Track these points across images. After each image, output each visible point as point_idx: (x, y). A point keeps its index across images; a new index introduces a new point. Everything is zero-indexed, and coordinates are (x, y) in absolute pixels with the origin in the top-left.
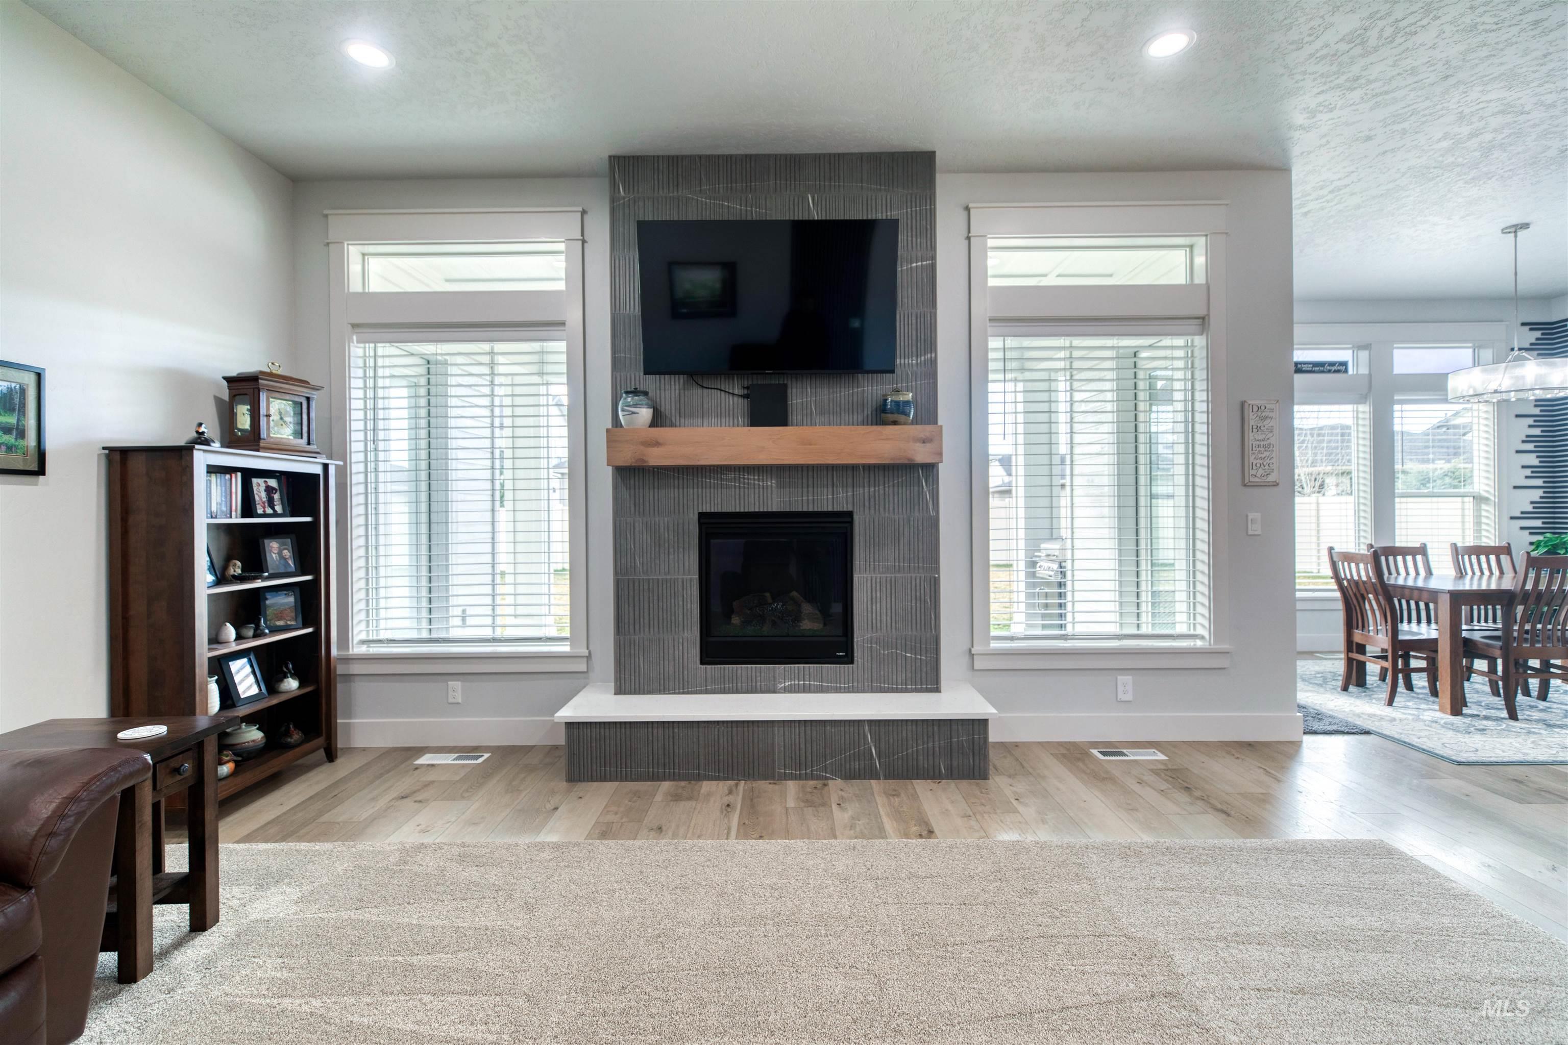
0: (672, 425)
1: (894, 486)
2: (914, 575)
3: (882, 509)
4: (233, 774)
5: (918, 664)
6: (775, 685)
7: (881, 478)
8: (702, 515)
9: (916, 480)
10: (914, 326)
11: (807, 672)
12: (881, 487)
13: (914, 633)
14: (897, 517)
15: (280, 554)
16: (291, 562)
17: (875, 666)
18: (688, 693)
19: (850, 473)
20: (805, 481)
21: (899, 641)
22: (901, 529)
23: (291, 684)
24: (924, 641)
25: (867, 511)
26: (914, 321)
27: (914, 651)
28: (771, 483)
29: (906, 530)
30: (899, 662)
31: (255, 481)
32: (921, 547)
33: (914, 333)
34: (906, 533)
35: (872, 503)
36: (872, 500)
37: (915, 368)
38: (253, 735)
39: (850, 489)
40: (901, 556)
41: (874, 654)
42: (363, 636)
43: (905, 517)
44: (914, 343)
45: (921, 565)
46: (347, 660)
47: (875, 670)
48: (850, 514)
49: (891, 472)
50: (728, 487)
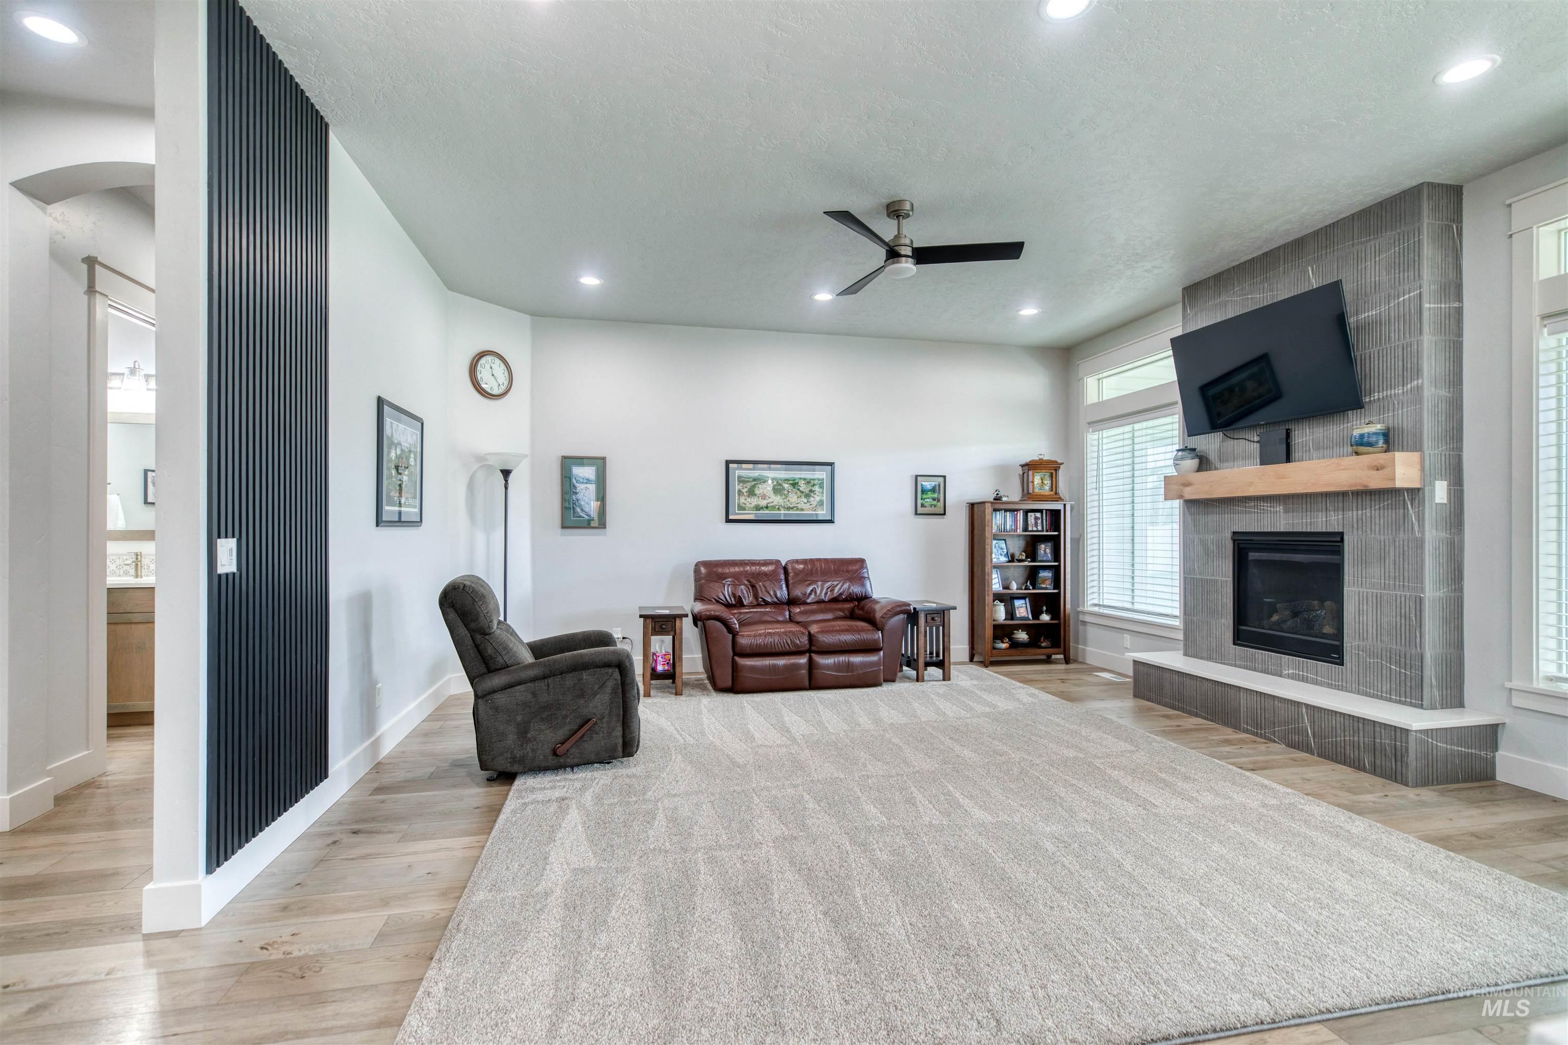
0: (1216, 469)
1: (1380, 508)
2: (1399, 593)
3: (1369, 532)
4: (1006, 649)
5: (1403, 678)
6: (1281, 671)
7: (1368, 502)
8: (1234, 533)
9: (1402, 503)
10: (1400, 358)
11: (1305, 665)
12: (1368, 510)
13: (1399, 647)
14: (1382, 538)
15: (1045, 551)
16: (1049, 555)
17: (1361, 671)
18: (1224, 664)
19: (1340, 498)
20: (1304, 506)
21: (1384, 653)
22: (1387, 548)
23: (1045, 618)
24: (1408, 657)
25: (1355, 532)
26: (1400, 353)
27: (1399, 664)
28: (1280, 508)
29: (1392, 550)
30: (1384, 672)
32: (1406, 566)
33: (1400, 363)
34: (1392, 554)
35: (1360, 525)
36: (1360, 522)
37: (1401, 397)
38: (1022, 636)
39: (1341, 513)
40: (1387, 575)
41: (1361, 660)
42: (1096, 602)
43: (1391, 537)
44: (1401, 372)
45: (1406, 584)
46: (1084, 613)
47: (1361, 675)
48: (1341, 534)
49: (1377, 497)
50: (1250, 512)
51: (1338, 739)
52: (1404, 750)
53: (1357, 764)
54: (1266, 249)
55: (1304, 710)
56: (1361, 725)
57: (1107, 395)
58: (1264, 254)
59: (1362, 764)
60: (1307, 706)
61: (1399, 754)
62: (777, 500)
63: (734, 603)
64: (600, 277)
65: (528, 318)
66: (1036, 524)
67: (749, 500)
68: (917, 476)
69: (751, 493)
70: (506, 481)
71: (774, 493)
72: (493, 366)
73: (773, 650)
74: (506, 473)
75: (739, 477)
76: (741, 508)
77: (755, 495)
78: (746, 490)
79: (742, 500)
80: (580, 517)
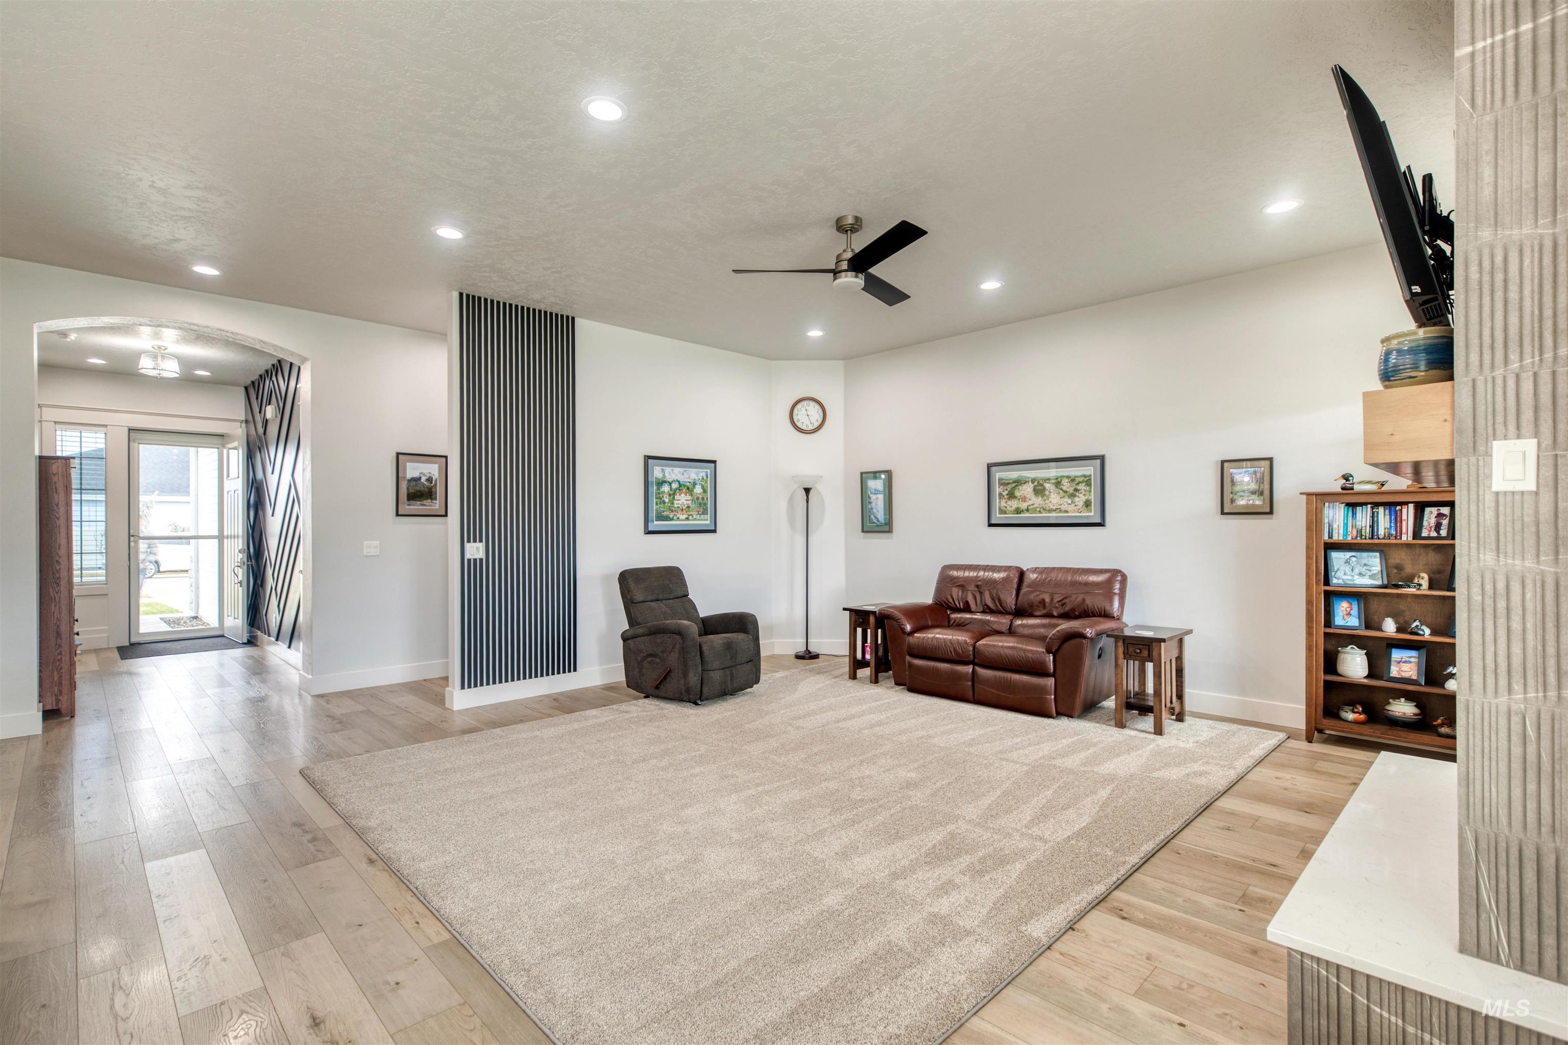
4: (1356, 722)
31: (1428, 510)
62: (1038, 501)
63: (962, 607)
64: (822, 330)
65: (841, 363)
67: (1009, 503)
68: (1223, 462)
69: (1011, 496)
70: (807, 496)
71: (1035, 494)
72: (807, 408)
73: (938, 656)
74: (807, 491)
75: (1000, 480)
76: (1002, 511)
77: (1016, 497)
78: (1006, 492)
79: (1003, 504)
80: (874, 523)
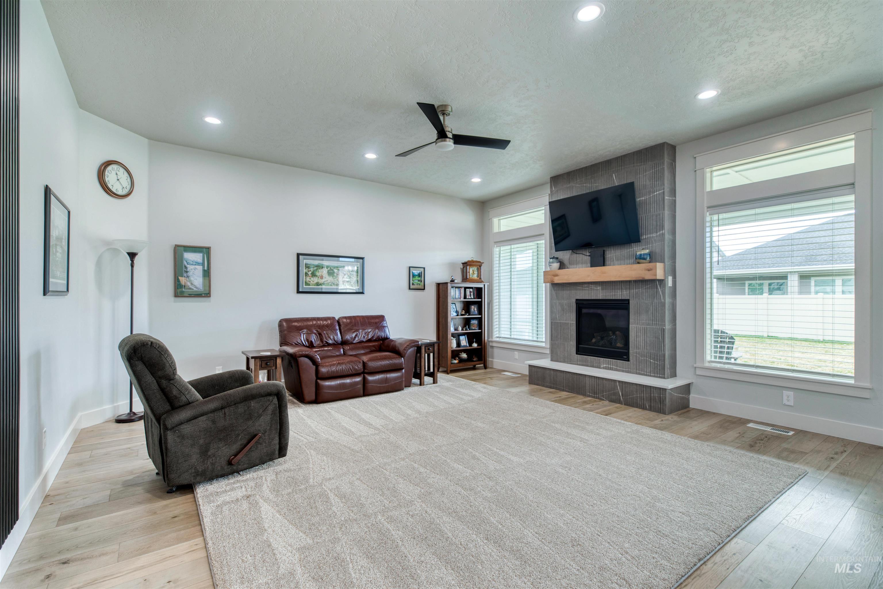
0: (568, 268)
1: (646, 288)
2: (654, 327)
3: (641, 299)
4: (457, 363)
5: (656, 365)
6: (600, 366)
7: (641, 286)
8: (577, 300)
9: (655, 286)
10: (655, 220)
11: (611, 362)
12: (641, 289)
13: (654, 352)
14: (647, 302)
15: (474, 309)
16: (476, 312)
17: (637, 363)
18: (572, 364)
19: (628, 283)
20: (611, 287)
21: (648, 355)
22: (649, 307)
23: (475, 345)
24: (658, 355)
25: (635, 299)
26: (655, 218)
27: (653, 359)
28: (599, 288)
29: (651, 307)
30: (648, 363)
31: (467, 290)
32: (657, 315)
33: (655, 223)
34: (651, 309)
35: (637, 296)
36: (637, 295)
37: (655, 238)
38: (464, 356)
39: (628, 290)
40: (649, 318)
41: (637, 358)
42: (498, 335)
43: (651, 302)
44: (655, 227)
45: (657, 323)
46: (492, 342)
47: (637, 365)
48: (628, 300)
49: (645, 283)
50: (585, 290)
51: (634, 396)
52: (664, 398)
53: (643, 407)
54: (593, 163)
55: (618, 384)
56: (645, 389)
57: (503, 229)
58: (592, 165)
59: (645, 407)
60: (619, 382)
61: (662, 400)
62: (330, 279)
63: (308, 345)
64: (219, 118)
65: (146, 140)
66: (470, 295)
67: (312, 279)
68: (410, 267)
69: (314, 275)
70: (132, 261)
71: (328, 275)
72: (118, 173)
73: (342, 374)
74: (132, 255)
75: (306, 264)
76: (307, 284)
77: (317, 276)
78: (310, 272)
79: (308, 279)
80: (190, 289)
